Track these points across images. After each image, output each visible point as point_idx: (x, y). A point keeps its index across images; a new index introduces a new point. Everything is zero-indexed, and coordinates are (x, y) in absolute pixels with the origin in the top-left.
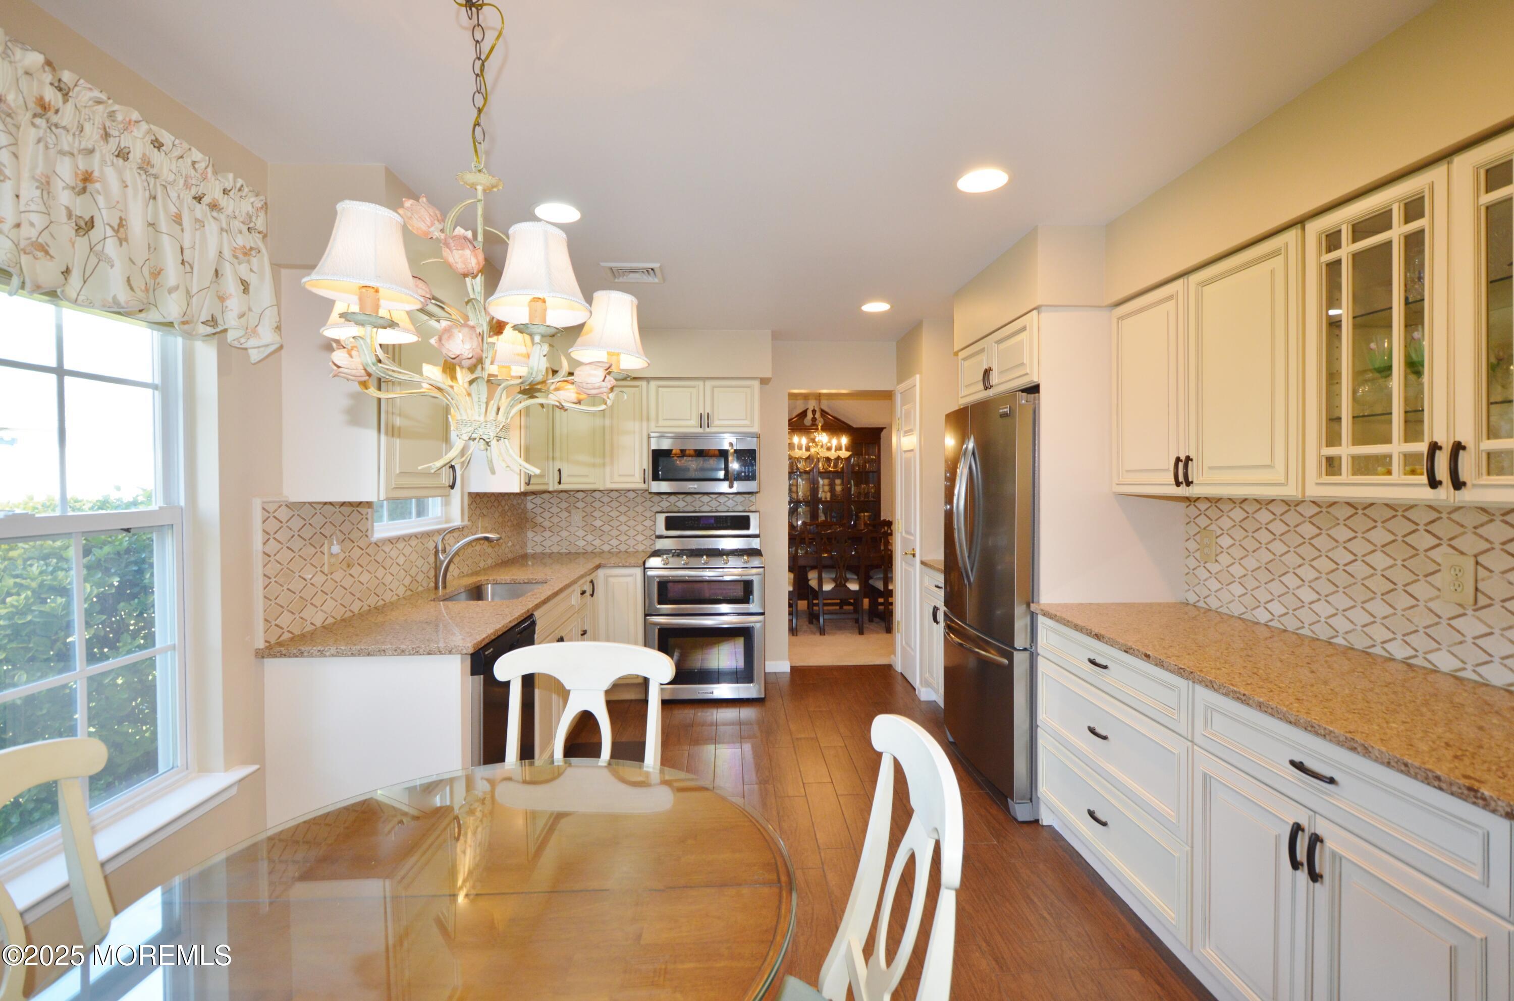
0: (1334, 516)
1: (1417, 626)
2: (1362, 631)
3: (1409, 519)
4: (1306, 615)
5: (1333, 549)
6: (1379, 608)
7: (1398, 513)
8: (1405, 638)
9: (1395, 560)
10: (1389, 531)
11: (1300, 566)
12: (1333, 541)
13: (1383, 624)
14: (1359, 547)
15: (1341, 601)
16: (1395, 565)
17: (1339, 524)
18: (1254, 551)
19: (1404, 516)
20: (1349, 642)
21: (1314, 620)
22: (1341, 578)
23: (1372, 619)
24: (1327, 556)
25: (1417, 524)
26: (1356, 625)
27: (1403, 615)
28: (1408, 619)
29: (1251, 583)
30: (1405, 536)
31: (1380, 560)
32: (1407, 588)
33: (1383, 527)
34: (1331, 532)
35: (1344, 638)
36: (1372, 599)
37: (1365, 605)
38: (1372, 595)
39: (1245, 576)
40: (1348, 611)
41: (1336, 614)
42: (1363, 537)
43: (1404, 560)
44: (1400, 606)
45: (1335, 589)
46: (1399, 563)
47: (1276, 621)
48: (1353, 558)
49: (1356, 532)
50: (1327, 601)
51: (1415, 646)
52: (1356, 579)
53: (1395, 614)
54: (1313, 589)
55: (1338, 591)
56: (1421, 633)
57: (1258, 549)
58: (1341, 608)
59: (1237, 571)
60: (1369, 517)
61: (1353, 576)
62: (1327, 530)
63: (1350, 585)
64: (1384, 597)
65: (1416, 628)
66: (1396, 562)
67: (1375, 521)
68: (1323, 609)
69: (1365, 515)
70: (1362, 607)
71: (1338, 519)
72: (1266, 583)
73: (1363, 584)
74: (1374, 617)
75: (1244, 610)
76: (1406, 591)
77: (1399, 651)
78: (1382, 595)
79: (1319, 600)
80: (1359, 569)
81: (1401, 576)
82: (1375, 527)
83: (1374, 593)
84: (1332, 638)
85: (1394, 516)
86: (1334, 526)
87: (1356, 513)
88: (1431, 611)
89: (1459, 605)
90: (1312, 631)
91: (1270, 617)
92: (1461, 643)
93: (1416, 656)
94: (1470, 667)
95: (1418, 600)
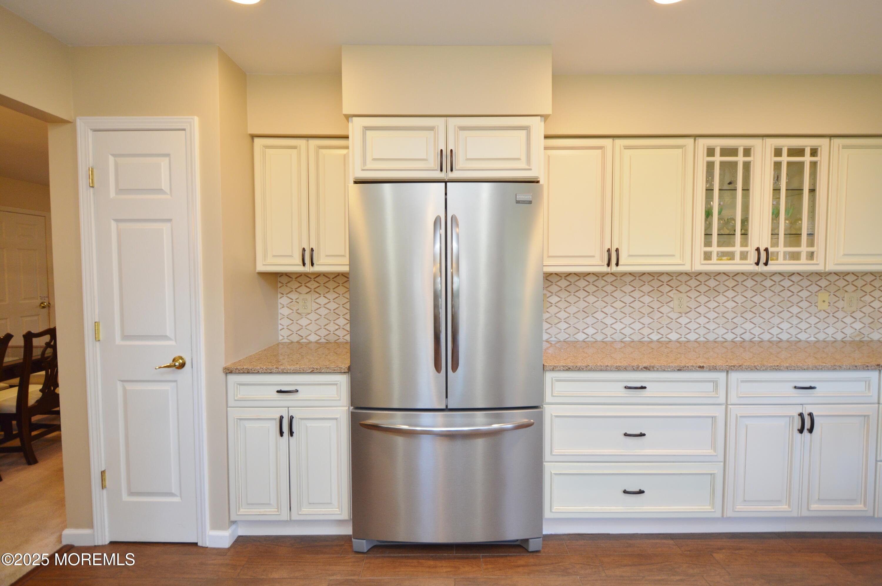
0: (624, 281)
1: (663, 325)
2: (639, 332)
3: (660, 280)
4: (609, 331)
5: (624, 296)
6: (646, 320)
7: (655, 278)
8: (658, 331)
9: (654, 298)
10: (651, 286)
11: (605, 307)
12: (623, 293)
13: (648, 327)
14: (637, 294)
15: (627, 321)
16: (654, 300)
17: (626, 284)
18: (575, 303)
19: (657, 279)
20: (632, 339)
21: (614, 332)
22: (627, 310)
23: (643, 326)
24: (620, 300)
25: (663, 282)
26: (635, 330)
27: (657, 321)
28: (659, 323)
29: (572, 321)
30: (658, 287)
31: (647, 299)
32: (659, 310)
33: (648, 284)
34: (622, 289)
35: (629, 338)
36: (643, 317)
37: (640, 320)
38: (643, 315)
39: (568, 317)
40: (632, 325)
41: (626, 327)
42: (638, 290)
43: (658, 298)
44: (655, 318)
45: (625, 315)
46: (655, 299)
47: (590, 338)
48: (634, 299)
49: (635, 288)
50: (621, 322)
51: (662, 333)
52: (635, 309)
53: (654, 321)
54: (613, 317)
55: (626, 316)
56: (665, 327)
57: (578, 301)
58: (628, 324)
59: (562, 315)
60: (641, 280)
61: (634, 308)
62: (620, 288)
63: (632, 312)
64: (649, 315)
65: (662, 326)
66: (654, 299)
67: (645, 282)
68: (618, 326)
69: (640, 279)
70: (639, 322)
71: (626, 282)
72: (583, 319)
73: (639, 311)
74: (644, 325)
75: (568, 336)
76: (658, 311)
77: (655, 337)
78: (648, 314)
79: (616, 322)
80: (637, 305)
81: (656, 305)
82: (644, 285)
83: (644, 314)
84: (623, 339)
85: (653, 279)
86: (624, 286)
87: (635, 279)
88: (669, 317)
89: (680, 313)
90: (612, 338)
91: (586, 336)
92: (680, 327)
93: (662, 337)
94: (683, 336)
95: (663, 314)
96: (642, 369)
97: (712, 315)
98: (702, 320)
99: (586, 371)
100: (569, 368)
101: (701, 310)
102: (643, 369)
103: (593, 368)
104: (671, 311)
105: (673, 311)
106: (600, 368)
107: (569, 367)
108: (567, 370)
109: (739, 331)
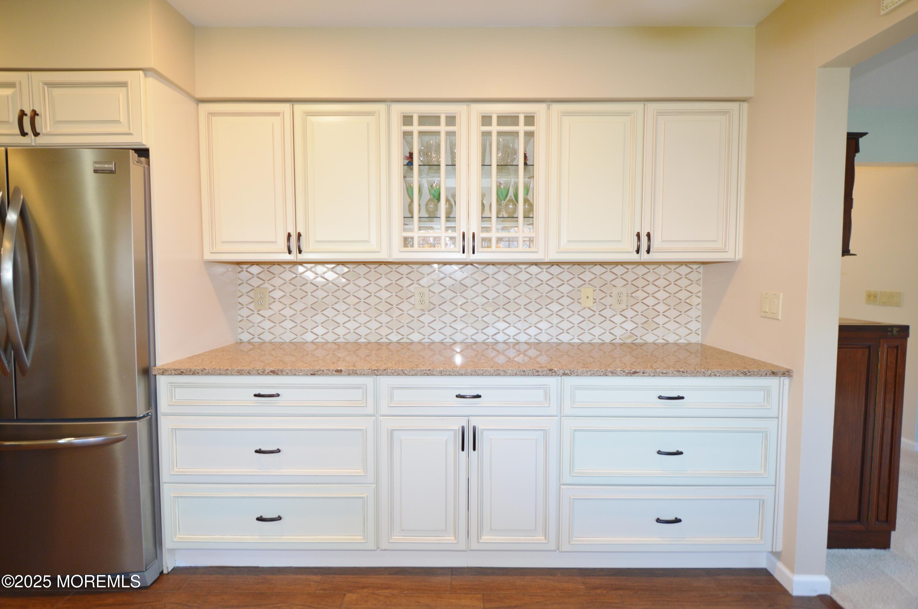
0: (357, 273)
1: (403, 324)
2: (375, 332)
4: (341, 331)
5: (357, 291)
6: (384, 318)
7: (393, 270)
8: (398, 331)
9: (392, 293)
10: (388, 279)
11: (336, 303)
12: (357, 287)
13: (386, 326)
14: (372, 288)
15: (362, 319)
16: (392, 295)
17: (360, 277)
18: (302, 298)
19: (396, 271)
20: (368, 340)
21: (347, 332)
22: (362, 307)
23: (381, 325)
24: (354, 296)
25: (402, 275)
26: (371, 330)
27: (397, 320)
28: (399, 321)
29: (299, 319)
30: (397, 281)
31: (384, 294)
32: (398, 306)
33: (385, 277)
34: (356, 282)
35: (365, 338)
36: (380, 315)
37: (376, 319)
38: (380, 312)
39: (294, 315)
40: (367, 324)
41: (360, 326)
42: (374, 283)
43: (396, 293)
44: (394, 316)
45: (359, 313)
46: (394, 294)
47: (320, 339)
48: (369, 294)
49: (371, 281)
50: (354, 320)
51: (402, 333)
52: (371, 305)
53: (392, 320)
54: (345, 315)
55: (361, 314)
56: (405, 327)
57: (305, 296)
58: (363, 323)
59: (288, 312)
60: (377, 272)
61: (369, 304)
62: (353, 281)
63: (368, 310)
64: (386, 313)
65: (403, 325)
66: (393, 294)
67: (381, 274)
68: (351, 325)
69: (375, 271)
70: (375, 320)
71: (360, 275)
72: (311, 317)
73: (375, 308)
74: (382, 323)
75: (295, 336)
76: (397, 308)
77: (394, 338)
78: (386, 312)
79: (349, 320)
80: (373, 300)
81: (395, 301)
82: (381, 277)
83: (381, 311)
84: (358, 340)
85: (391, 271)
86: (358, 278)
87: (370, 271)
88: (410, 315)
89: (422, 310)
90: (345, 339)
91: (315, 337)
92: (423, 327)
93: (403, 338)
94: (426, 337)
95: (403, 311)
96: (268, 373)
97: (460, 312)
98: (448, 319)
99: (202, 375)
100: (182, 372)
101: (447, 307)
102: (270, 373)
103: (210, 372)
104: (412, 308)
105: (414, 308)
106: (219, 372)
107: (181, 370)
108: (179, 374)
109: (490, 331)
